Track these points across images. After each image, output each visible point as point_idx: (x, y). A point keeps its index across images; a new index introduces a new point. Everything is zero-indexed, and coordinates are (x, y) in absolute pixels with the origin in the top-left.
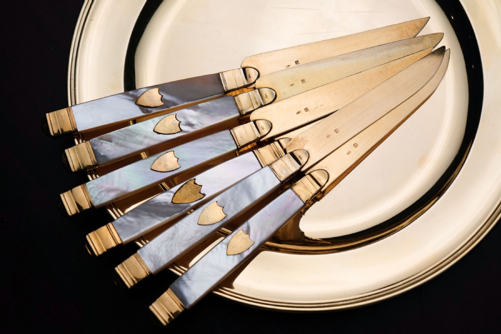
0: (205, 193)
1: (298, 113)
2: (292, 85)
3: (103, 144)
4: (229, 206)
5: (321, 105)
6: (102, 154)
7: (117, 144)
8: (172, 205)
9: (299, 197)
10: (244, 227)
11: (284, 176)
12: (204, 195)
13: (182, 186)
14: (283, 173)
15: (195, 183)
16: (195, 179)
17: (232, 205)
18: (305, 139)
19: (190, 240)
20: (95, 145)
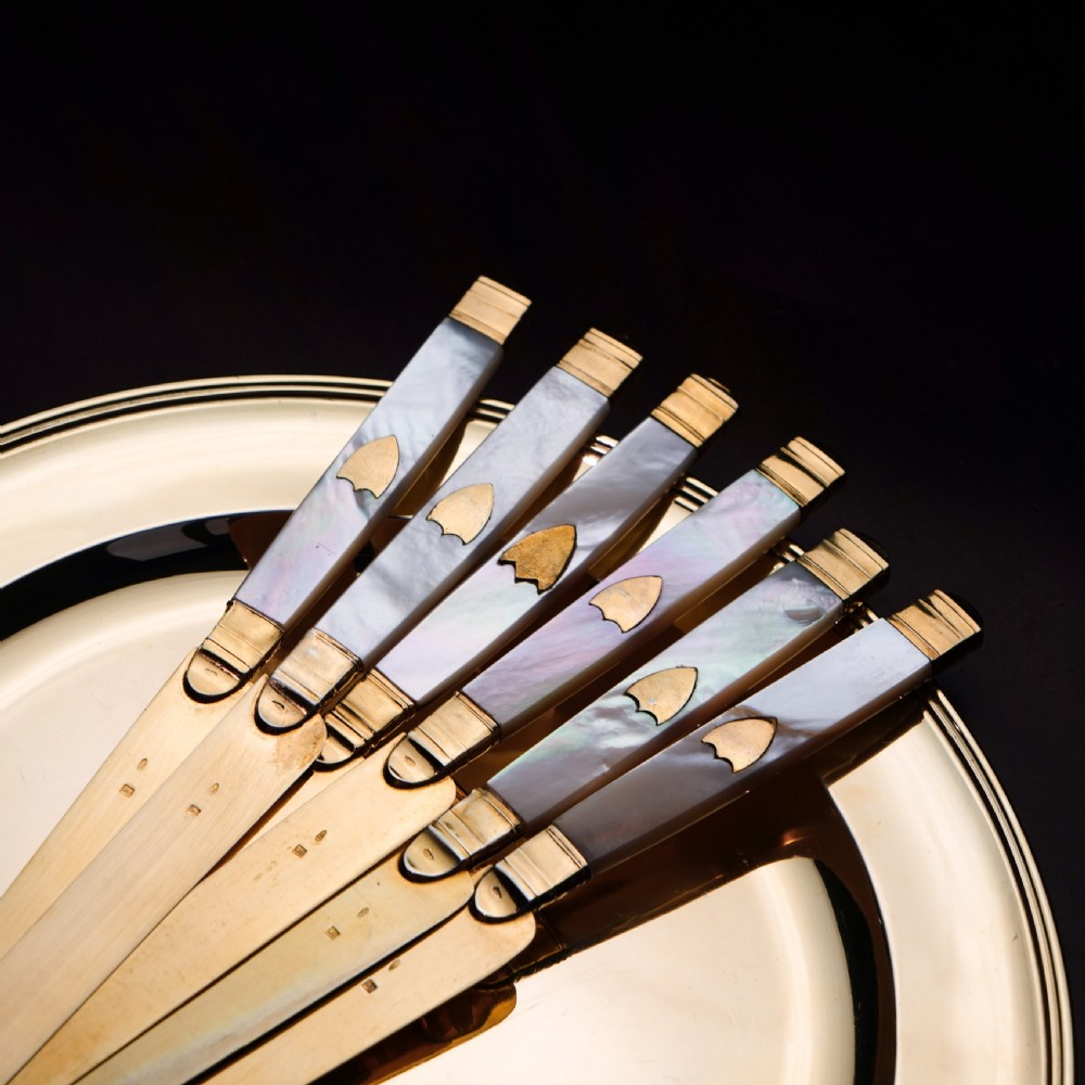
0: (500, 567)
1: (321, 836)
2: (364, 911)
3: (804, 602)
4: (430, 541)
5: (258, 877)
6: (795, 581)
7: (772, 613)
8: (571, 519)
9: (254, 611)
10: (374, 506)
11: (312, 642)
12: (502, 562)
13: (565, 568)
14: (315, 648)
15: (535, 582)
16: (540, 592)
17: (422, 543)
18: (281, 765)
19: (496, 448)
20: (822, 594)
